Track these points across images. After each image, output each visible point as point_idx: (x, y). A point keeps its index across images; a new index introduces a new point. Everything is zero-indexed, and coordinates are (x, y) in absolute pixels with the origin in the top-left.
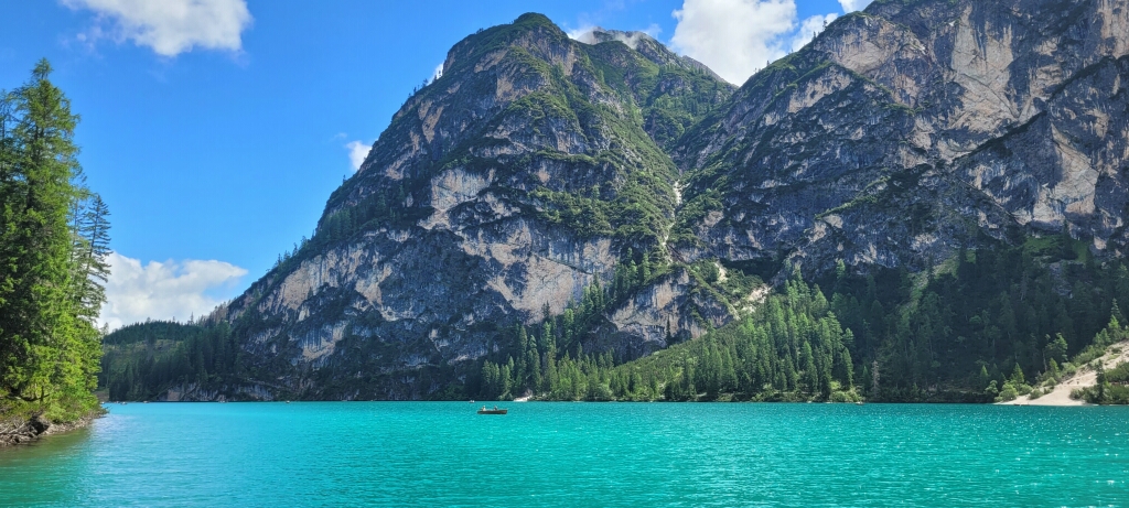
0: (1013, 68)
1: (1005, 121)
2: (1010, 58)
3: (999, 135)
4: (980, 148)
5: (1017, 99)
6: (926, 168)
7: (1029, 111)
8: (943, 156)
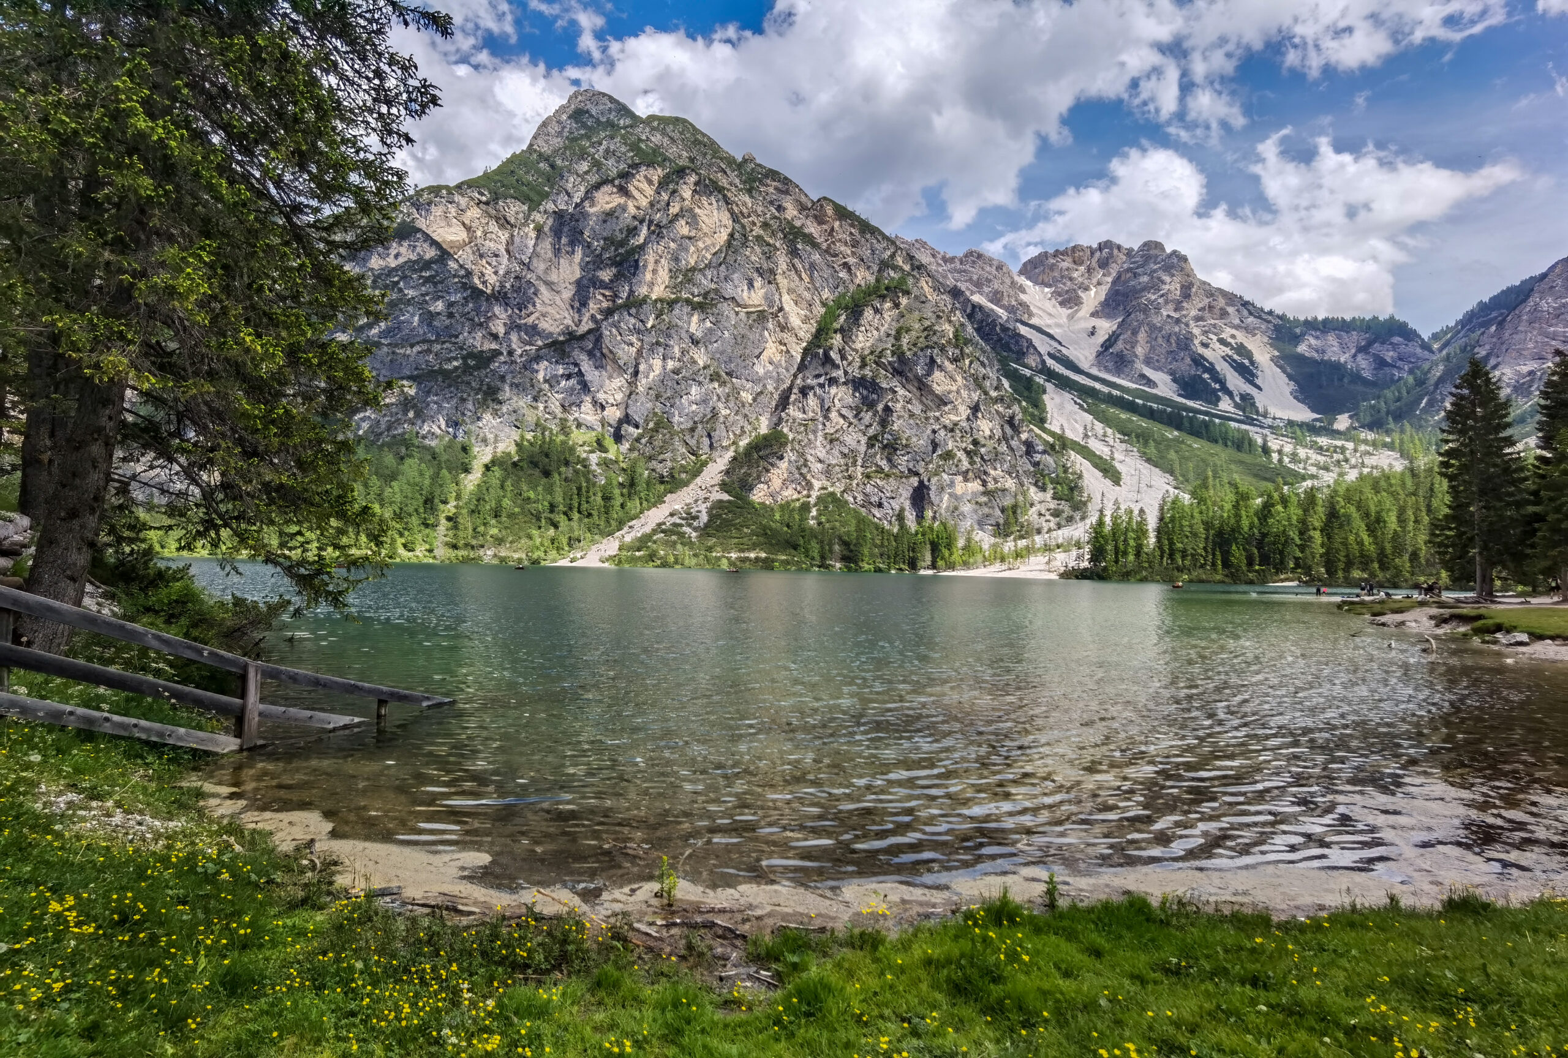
0: (578, 283)
1: (567, 327)
2: (578, 274)
3: (561, 338)
4: (547, 346)
5: (579, 311)
6: (497, 353)
7: (586, 326)
8: (514, 346)
